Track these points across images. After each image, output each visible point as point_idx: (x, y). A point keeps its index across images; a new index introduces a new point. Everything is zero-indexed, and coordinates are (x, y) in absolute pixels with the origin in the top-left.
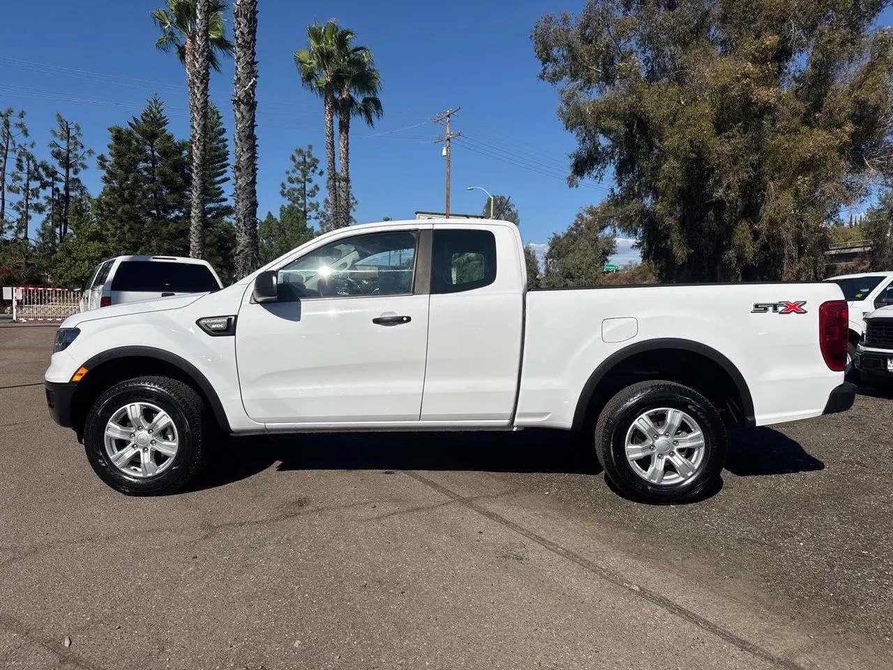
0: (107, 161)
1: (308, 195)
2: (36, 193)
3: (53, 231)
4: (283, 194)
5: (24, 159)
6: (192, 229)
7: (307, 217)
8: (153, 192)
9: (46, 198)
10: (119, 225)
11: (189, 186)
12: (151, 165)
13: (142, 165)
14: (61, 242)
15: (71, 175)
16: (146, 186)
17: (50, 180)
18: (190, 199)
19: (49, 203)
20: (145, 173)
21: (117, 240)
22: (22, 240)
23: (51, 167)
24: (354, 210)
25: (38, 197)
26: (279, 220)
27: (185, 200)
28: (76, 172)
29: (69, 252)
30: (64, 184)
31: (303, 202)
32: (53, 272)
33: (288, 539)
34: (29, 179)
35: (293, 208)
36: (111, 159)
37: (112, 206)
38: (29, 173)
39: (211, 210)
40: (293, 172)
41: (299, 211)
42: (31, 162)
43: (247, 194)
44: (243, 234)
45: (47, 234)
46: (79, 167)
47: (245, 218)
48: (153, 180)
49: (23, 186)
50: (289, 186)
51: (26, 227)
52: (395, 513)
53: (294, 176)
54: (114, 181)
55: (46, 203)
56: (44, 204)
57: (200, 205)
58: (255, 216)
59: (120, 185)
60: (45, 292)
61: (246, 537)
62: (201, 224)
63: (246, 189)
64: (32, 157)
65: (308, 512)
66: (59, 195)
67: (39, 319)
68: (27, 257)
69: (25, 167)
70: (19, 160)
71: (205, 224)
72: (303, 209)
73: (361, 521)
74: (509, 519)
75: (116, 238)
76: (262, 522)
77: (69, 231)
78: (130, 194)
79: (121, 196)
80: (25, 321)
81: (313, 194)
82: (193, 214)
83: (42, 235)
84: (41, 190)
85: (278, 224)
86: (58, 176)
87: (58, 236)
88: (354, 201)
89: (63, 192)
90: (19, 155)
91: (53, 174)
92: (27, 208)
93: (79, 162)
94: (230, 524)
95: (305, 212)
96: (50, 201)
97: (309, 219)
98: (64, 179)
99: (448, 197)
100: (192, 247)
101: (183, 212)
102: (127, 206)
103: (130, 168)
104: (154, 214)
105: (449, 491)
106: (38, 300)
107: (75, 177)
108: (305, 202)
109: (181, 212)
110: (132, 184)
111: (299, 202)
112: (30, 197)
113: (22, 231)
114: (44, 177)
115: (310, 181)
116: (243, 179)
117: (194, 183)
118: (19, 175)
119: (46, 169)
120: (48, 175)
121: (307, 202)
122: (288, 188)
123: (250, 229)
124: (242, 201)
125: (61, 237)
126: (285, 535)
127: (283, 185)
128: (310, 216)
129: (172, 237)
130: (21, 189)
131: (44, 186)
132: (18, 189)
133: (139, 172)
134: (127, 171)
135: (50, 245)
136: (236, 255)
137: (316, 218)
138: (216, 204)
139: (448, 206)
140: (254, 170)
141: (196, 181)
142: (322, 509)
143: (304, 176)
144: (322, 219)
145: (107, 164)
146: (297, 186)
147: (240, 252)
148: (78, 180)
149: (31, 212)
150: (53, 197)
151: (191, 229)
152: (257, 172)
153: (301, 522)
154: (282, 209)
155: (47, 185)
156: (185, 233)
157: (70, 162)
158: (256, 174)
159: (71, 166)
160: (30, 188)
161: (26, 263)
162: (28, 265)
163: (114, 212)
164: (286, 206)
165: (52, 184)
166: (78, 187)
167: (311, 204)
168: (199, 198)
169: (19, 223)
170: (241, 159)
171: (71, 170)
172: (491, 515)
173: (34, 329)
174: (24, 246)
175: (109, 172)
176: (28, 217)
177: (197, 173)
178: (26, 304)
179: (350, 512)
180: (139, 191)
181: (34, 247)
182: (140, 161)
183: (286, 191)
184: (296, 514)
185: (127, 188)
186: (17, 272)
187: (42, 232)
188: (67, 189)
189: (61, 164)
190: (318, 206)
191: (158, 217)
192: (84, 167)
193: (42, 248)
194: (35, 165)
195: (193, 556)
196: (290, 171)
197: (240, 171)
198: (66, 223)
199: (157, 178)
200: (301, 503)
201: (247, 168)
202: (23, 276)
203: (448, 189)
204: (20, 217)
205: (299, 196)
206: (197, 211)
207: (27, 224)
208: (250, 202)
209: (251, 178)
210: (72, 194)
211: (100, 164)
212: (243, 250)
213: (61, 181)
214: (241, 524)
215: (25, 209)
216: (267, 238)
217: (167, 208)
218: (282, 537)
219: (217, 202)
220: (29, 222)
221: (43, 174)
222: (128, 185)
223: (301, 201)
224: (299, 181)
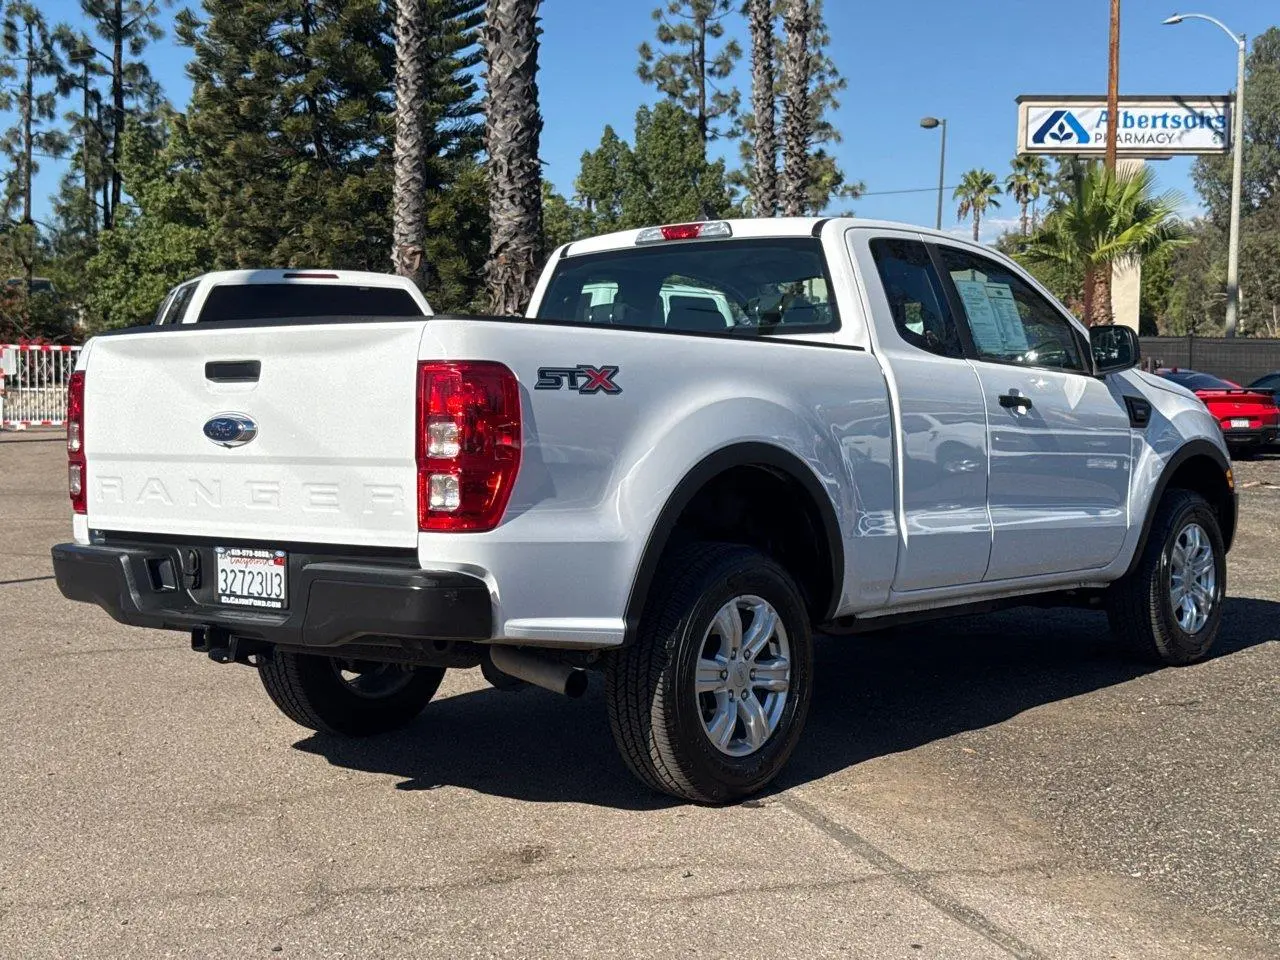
0: (197, 25)
1: (711, 72)
2: (47, 108)
3: (87, 203)
4: (644, 73)
5: (20, 22)
6: (398, 189)
7: (708, 134)
8: (307, 98)
9: (71, 117)
10: (229, 184)
11: (390, 80)
12: (300, 28)
13: (279, 29)
14: (108, 226)
15: (128, 58)
16: (288, 84)
17: (79, 71)
18: (392, 110)
19: (77, 129)
20: (287, 51)
21: (226, 225)
22: (18, 224)
23: (79, 38)
24: (836, 105)
25: (52, 116)
26: (633, 146)
27: (380, 115)
28: (136, 48)
29: (123, 252)
30: (110, 80)
31: (697, 92)
32: (88, 301)
33: (477, 926)
34: (31, 72)
35: (671, 112)
36: (206, 18)
37: (211, 136)
38: (32, 54)
39: (447, 137)
40: (673, 10)
41: (684, 118)
42: (35, 28)
43: (515, 97)
44: (506, 203)
45: (78, 207)
46: (144, 35)
47: (509, 162)
48: (305, 67)
49: (20, 93)
50: (661, 50)
51: (27, 193)
52: (731, 892)
53: (674, 22)
54: (215, 76)
55: (71, 131)
56: (66, 133)
57: (414, 128)
58: (535, 156)
59: (230, 84)
60: (66, 356)
61: (392, 916)
62: (418, 176)
63: (512, 86)
64: (38, 17)
65: (537, 876)
66: (100, 107)
67: (54, 423)
68: (29, 267)
69: (23, 42)
70: (11, 26)
71: (430, 177)
72: (696, 112)
73: (646, 902)
74: (1003, 924)
75: (224, 218)
76: (435, 889)
77: (124, 198)
78: (253, 106)
79: (232, 111)
80: (23, 427)
81: (724, 69)
82: (398, 152)
83: (64, 212)
84: (58, 97)
85: (631, 158)
86: (98, 60)
87: (101, 212)
88: (837, 80)
89: (108, 100)
90: (9, 13)
91: (83, 54)
92: (29, 144)
93: (144, 21)
94: (368, 889)
95: (702, 122)
96: (82, 123)
97: (713, 138)
98: (109, 67)
99: (1114, 47)
100: (397, 237)
101: (377, 146)
102: (246, 139)
103: (250, 39)
104: (311, 153)
105: (880, 854)
106: (50, 376)
107: (136, 60)
108: (703, 91)
109: (372, 146)
110: (258, 78)
111: (687, 93)
112: (35, 116)
113: (19, 204)
114: (66, 65)
115: (716, 32)
116: (504, 60)
117: (400, 71)
118: (10, 63)
119: (69, 43)
120: (75, 60)
121: (709, 92)
122: (657, 58)
123: (522, 189)
124: (504, 117)
125: (107, 215)
126: (473, 917)
127: (645, 50)
128: (715, 131)
129: (352, 211)
130: (14, 97)
131: (65, 86)
132: (9, 98)
133: (271, 47)
134: (245, 50)
135: (82, 235)
136: (491, 258)
137: (733, 134)
138: (459, 120)
139: (1113, 76)
140: (533, 34)
141: (406, 67)
142: (569, 873)
143: (702, 19)
144: (746, 137)
145: (198, 32)
146: (682, 49)
147: (499, 250)
148: (143, 69)
149: (38, 155)
150: (86, 114)
151: (396, 191)
152: (539, 39)
153: (516, 897)
154: (642, 116)
155: (73, 85)
156: (381, 200)
157: (124, 23)
158: (538, 45)
159: (127, 32)
160: (35, 94)
161: (30, 282)
162: (33, 287)
163: (215, 152)
164: (652, 109)
165: (84, 82)
166: (143, 85)
167: (719, 96)
168: (411, 109)
169: (11, 183)
170: (500, 8)
171: (126, 44)
172: (960, 913)
173: (39, 448)
174: (23, 239)
175: (203, 51)
176: (32, 168)
177: (407, 45)
178: (24, 384)
179: (629, 881)
180: (273, 97)
181: (46, 241)
182: (273, 19)
183: (652, 65)
184: (509, 879)
185: (248, 92)
186: (11, 305)
187: (64, 203)
188: (118, 92)
189: (103, 30)
190: (737, 100)
191: (322, 162)
192: (157, 34)
193: (62, 243)
194: (44, 37)
195: (274, 946)
196: (666, 9)
197: (498, 41)
198: (117, 179)
199: (315, 61)
200: (528, 856)
201: (514, 32)
202: (22, 313)
203: (1116, 23)
204: (13, 167)
205: (688, 76)
206: (408, 144)
207: (29, 183)
208: (523, 119)
209: (524, 56)
210: (129, 103)
211: (181, 33)
212: (506, 245)
213: (103, 72)
214: (388, 891)
215: (24, 149)
216: (603, 196)
217: (344, 138)
218: (466, 922)
219: (462, 115)
220: (33, 180)
221: (63, 56)
222: (246, 82)
223: (692, 91)
224: (687, 36)
